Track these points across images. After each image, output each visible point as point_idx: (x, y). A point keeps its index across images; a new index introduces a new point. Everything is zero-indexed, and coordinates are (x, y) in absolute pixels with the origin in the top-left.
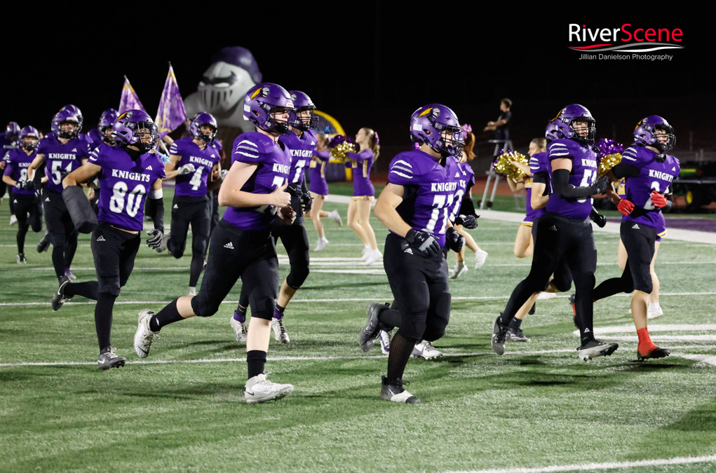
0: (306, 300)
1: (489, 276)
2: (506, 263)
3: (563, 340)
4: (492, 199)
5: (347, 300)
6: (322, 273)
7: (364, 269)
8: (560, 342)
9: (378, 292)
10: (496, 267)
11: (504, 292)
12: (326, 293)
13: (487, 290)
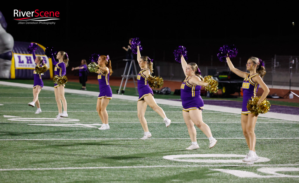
0: (27, 139)
1: (121, 128)
2: (130, 121)
3: (157, 161)
4: (124, 89)
5: (48, 139)
6: (36, 126)
7: (58, 124)
8: (156, 162)
9: (64, 136)
10: (125, 124)
11: (129, 136)
12: (38, 136)
13: (120, 135)
